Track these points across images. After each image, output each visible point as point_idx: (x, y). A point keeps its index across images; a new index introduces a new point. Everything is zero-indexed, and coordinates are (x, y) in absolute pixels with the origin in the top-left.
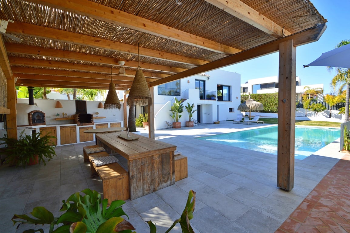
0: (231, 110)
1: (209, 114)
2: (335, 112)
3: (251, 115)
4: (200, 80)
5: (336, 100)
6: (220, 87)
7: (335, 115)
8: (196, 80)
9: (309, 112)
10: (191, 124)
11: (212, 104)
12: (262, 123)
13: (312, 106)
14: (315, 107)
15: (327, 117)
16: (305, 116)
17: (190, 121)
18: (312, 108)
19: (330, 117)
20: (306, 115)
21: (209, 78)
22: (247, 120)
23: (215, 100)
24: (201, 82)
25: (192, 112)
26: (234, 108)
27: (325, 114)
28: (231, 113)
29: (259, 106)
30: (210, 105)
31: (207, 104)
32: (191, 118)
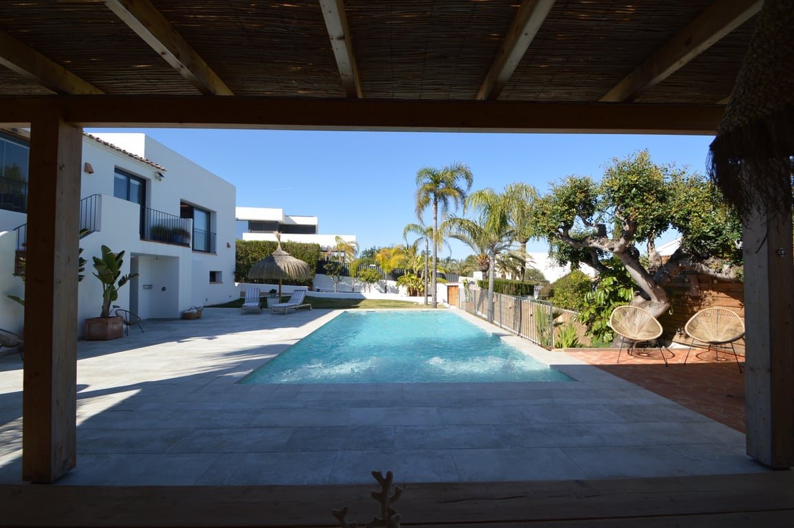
0: (214, 276)
1: (164, 289)
2: (391, 283)
3: (282, 292)
4: (130, 176)
5: (394, 263)
6: (188, 210)
7: (391, 288)
8: (118, 170)
9: (356, 284)
10: (115, 327)
11: (177, 258)
12: (309, 307)
13: (361, 273)
14: (368, 273)
15: (381, 292)
16: (351, 291)
17: (105, 314)
18: (363, 276)
19: (386, 292)
20: (353, 289)
21: (161, 175)
22: (273, 303)
23: (187, 245)
24: (132, 181)
25: (116, 285)
26: (221, 272)
27: (379, 287)
28: (215, 286)
29: (304, 268)
30: (173, 260)
31: (157, 258)
32: (113, 303)
